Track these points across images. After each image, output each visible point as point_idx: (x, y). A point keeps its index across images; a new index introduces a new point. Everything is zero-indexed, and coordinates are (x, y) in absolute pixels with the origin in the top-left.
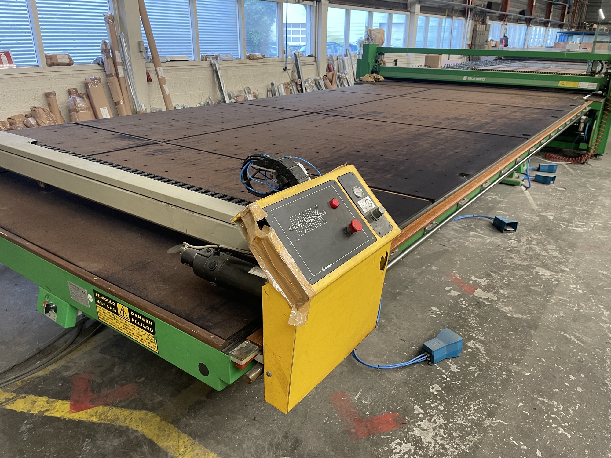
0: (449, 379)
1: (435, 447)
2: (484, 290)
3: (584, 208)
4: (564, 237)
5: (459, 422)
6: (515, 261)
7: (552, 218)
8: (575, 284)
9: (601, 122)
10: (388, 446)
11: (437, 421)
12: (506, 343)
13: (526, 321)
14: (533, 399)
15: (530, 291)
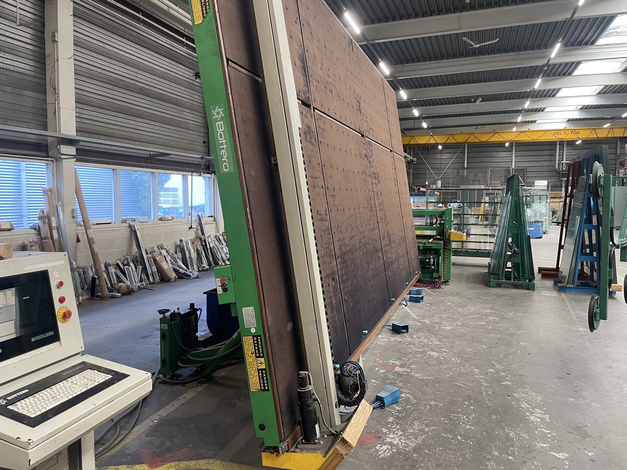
0: (397, 414)
1: (401, 444)
2: (400, 367)
3: (447, 315)
4: (439, 333)
5: (411, 431)
6: (413, 349)
7: (428, 323)
8: (454, 358)
9: (444, 258)
10: (375, 448)
11: (398, 433)
12: (424, 392)
13: (431, 380)
14: (448, 415)
15: (429, 364)
